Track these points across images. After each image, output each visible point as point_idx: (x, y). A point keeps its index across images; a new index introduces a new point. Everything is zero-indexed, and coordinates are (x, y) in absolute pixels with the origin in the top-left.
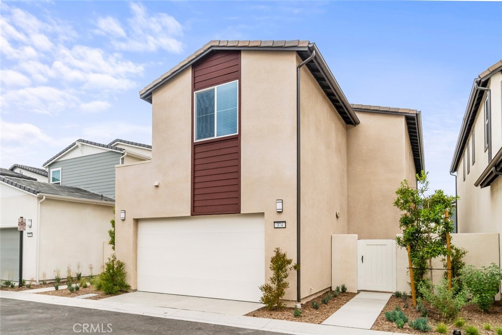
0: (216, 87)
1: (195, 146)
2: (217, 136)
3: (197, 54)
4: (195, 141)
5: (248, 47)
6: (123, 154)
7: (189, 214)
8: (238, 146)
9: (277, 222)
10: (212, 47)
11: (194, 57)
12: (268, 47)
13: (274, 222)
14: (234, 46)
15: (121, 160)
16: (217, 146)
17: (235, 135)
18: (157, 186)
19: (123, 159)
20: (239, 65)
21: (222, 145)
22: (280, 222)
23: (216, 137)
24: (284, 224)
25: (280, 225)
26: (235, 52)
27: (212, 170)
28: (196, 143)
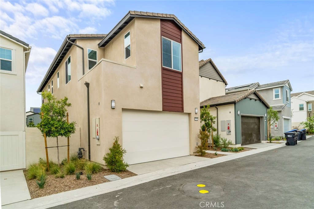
1: (163, 69)
8: (182, 78)
10: (173, 18)
13: (195, 118)
16: (173, 74)
18: (141, 87)
23: (173, 69)
27: (171, 87)
28: (163, 67)
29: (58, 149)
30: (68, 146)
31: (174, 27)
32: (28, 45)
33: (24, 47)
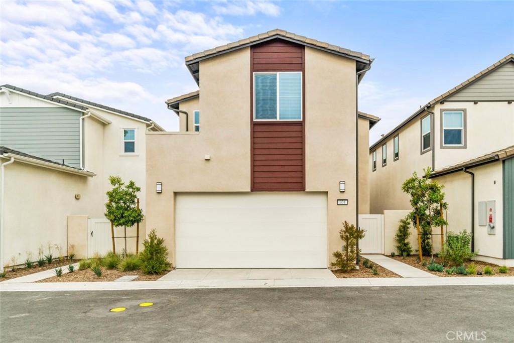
0: (278, 73)
1: (254, 125)
2: (280, 119)
3: (260, 37)
4: (254, 120)
5: (315, 46)
6: (84, 114)
7: (249, 190)
8: (302, 132)
9: (339, 200)
10: (277, 34)
11: (257, 39)
12: (335, 51)
13: (338, 200)
14: (301, 41)
15: (81, 121)
16: (279, 128)
17: (299, 121)
18: (208, 160)
19: (83, 119)
20: (302, 58)
21: (285, 128)
22: (343, 200)
23: (278, 119)
24: (346, 201)
25: (343, 202)
26: (300, 46)
27: (274, 150)
28: (255, 122)
29: (126, 240)
30: (138, 237)
31: (288, 48)
32: (149, 120)
33: (147, 124)
